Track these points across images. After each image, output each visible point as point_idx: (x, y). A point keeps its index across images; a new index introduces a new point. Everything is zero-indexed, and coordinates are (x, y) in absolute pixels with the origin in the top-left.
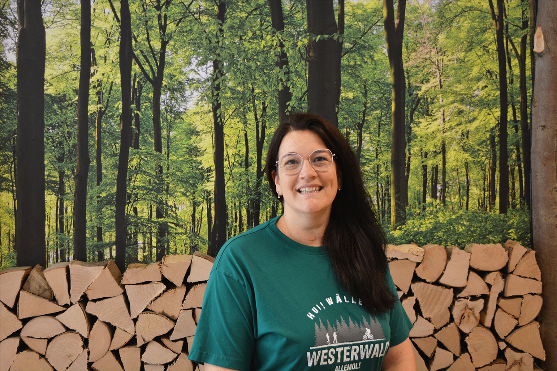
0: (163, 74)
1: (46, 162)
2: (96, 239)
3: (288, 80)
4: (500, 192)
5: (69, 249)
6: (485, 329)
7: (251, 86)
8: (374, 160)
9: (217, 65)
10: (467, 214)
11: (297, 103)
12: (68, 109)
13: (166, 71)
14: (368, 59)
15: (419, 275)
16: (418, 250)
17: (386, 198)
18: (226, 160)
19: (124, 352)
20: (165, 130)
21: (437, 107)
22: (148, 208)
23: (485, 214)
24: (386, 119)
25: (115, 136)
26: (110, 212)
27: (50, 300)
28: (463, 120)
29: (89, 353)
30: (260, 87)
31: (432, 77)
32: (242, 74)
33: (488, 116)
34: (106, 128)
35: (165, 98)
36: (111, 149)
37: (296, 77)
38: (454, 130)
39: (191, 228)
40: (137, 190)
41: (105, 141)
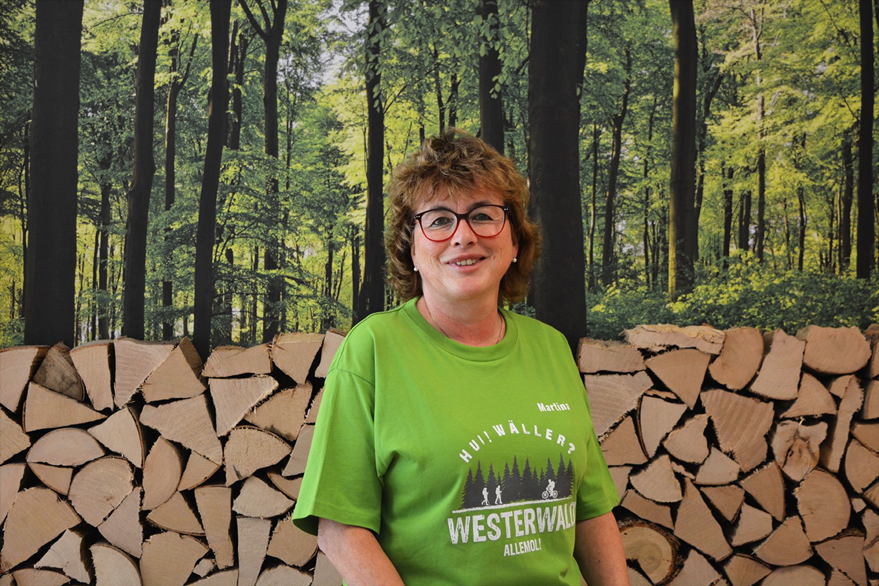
0: (283, 23)
1: (79, 168)
2: (160, 302)
3: (496, 38)
4: (858, 240)
5: (114, 318)
6: (829, 475)
7: (432, 48)
8: (641, 179)
9: (375, 10)
10: (800, 278)
11: (510, 78)
12: (120, 78)
13: (289, 19)
14: (633, 5)
15: (715, 376)
16: (715, 334)
17: (661, 245)
18: (387, 173)
19: (204, 494)
20: (284, 119)
21: (752, 91)
22: (251, 251)
23: (831, 278)
24: (663, 111)
25: (198, 126)
26: (186, 256)
27: (79, 402)
28: (796, 115)
29: (142, 494)
30: (448, 50)
31: (744, 40)
32: (418, 27)
33: (840, 109)
34: (184, 113)
35: (286, 64)
36: (191, 149)
37: (510, 33)
38: (780, 131)
39: (324, 288)
40: (233, 219)
41: (182, 135)
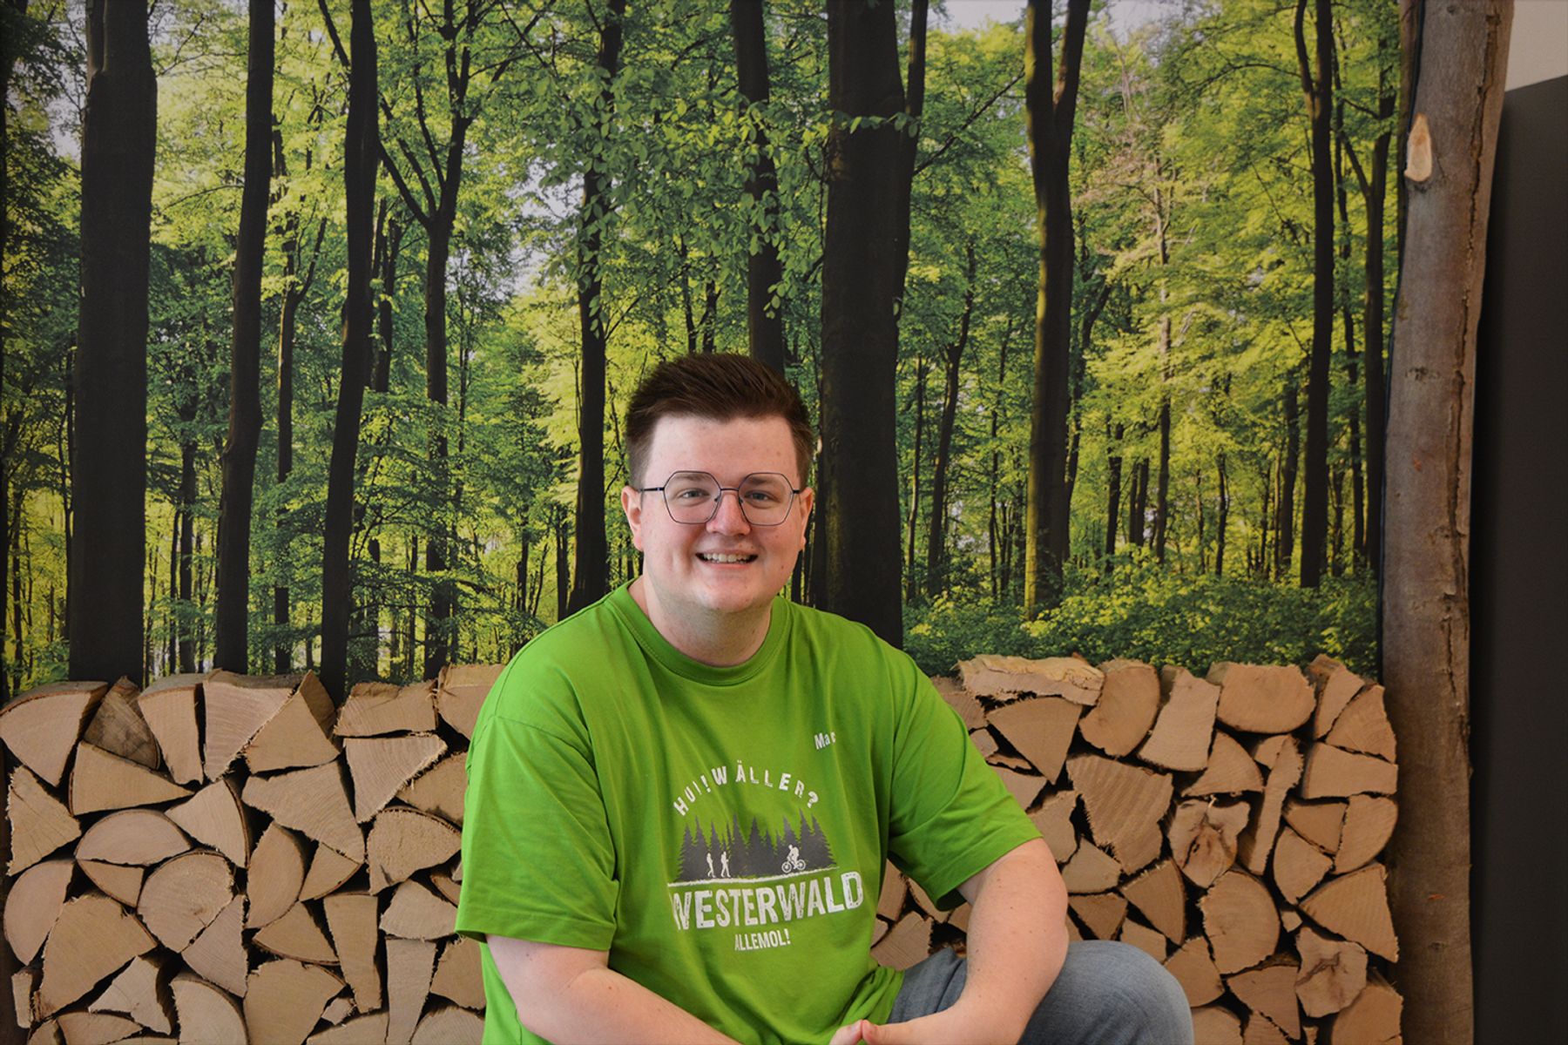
0: (455, 203)
1: (149, 418)
2: (272, 618)
3: (775, 229)
4: (1304, 532)
5: (202, 641)
6: (1250, 879)
7: (679, 242)
8: (986, 440)
9: (593, 184)
10: (1217, 586)
11: (795, 288)
12: (209, 285)
13: (464, 196)
14: (980, 181)
15: (1088, 738)
16: (1089, 675)
17: (1014, 537)
18: (609, 428)
19: (337, 906)
20: (456, 347)
21: (1153, 310)
22: (406, 543)
23: (1262, 587)
24: (1021, 338)
25: (327, 357)
26: (309, 549)
27: (152, 770)
28: (1218, 346)
29: (247, 906)
30: (702, 245)
31: (1144, 234)
32: (658, 211)
33: (1283, 338)
34: (306, 337)
35: (459, 264)
36: (317, 391)
37: (795, 221)
38: (1194, 370)
39: (516, 599)
40: (380, 496)
41: (303, 370)
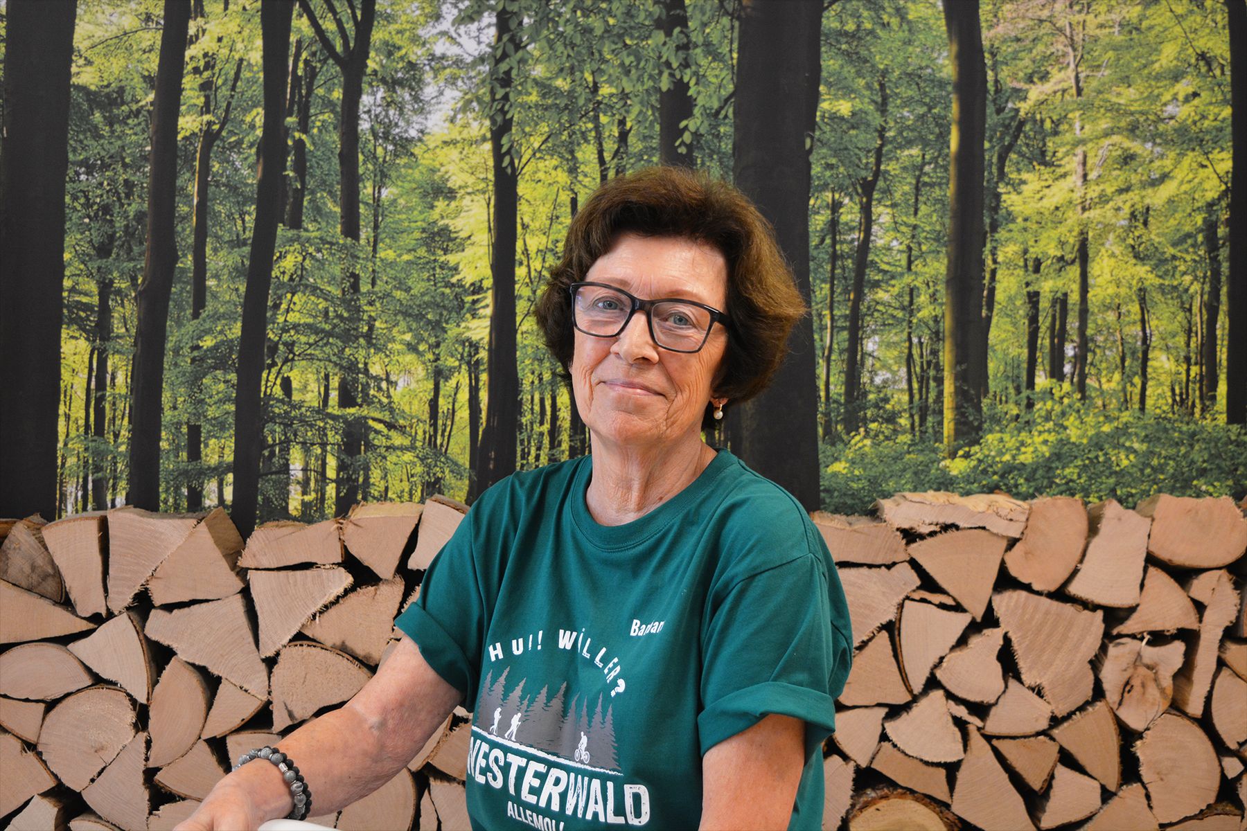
0: (369, 43)
1: (67, 256)
2: (184, 455)
3: (686, 65)
4: (1229, 367)
5: (115, 478)
6: (1188, 722)
7: (590, 79)
8: (902, 275)
9: (505, 22)
10: (1141, 423)
11: (706, 123)
12: (127, 124)
13: (377, 36)
14: (890, 15)
15: (1014, 571)
16: (1014, 507)
17: (932, 373)
18: (521, 264)
19: (240, 744)
20: (369, 184)
21: (1068, 143)
22: (318, 380)
23: (1188, 423)
24: (936, 172)
25: (241, 194)
26: (222, 386)
27: (56, 603)
28: (1134, 179)
29: (148, 743)
30: (613, 82)
31: (1056, 67)
32: (569, 48)
33: (1201, 170)
34: (222, 175)
35: (372, 102)
36: (231, 228)
37: (705, 56)
38: (1111, 204)
39: (427, 436)
40: (292, 332)
41: (218, 208)
